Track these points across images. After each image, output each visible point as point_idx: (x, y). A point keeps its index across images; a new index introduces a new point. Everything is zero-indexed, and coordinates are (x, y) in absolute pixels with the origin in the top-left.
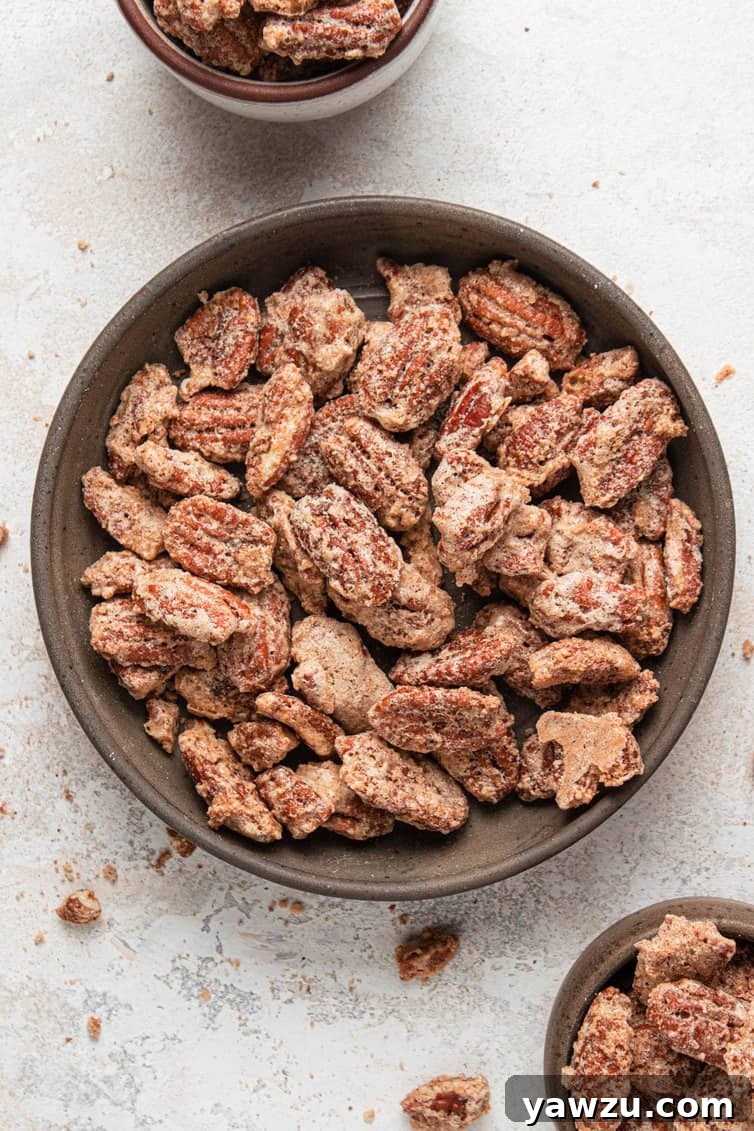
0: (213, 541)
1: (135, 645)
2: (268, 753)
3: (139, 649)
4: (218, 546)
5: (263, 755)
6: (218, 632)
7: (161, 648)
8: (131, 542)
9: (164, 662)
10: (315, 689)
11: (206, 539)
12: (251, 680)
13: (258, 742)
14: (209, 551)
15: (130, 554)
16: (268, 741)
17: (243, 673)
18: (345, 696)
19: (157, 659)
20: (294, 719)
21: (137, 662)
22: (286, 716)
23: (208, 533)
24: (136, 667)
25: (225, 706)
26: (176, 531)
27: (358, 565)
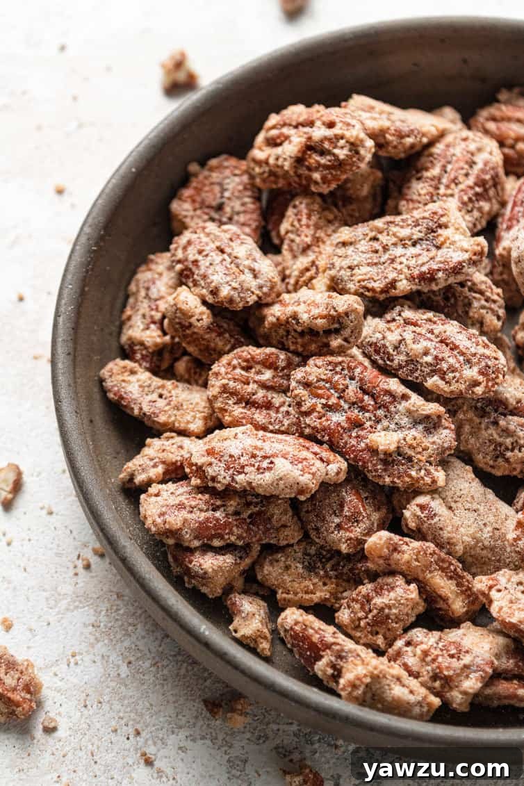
0: (270, 395)
1: (203, 516)
2: (394, 611)
3: (207, 519)
4: (277, 399)
5: (388, 617)
6: (305, 479)
7: (234, 518)
8: (173, 418)
9: (240, 537)
10: (436, 519)
11: (261, 394)
12: (351, 532)
13: (379, 601)
14: (268, 405)
15: (174, 434)
16: (392, 595)
17: (339, 527)
18: (472, 531)
19: (231, 533)
20: (417, 560)
21: (208, 540)
22: (406, 557)
23: (263, 386)
24: (206, 548)
25: (325, 584)
26: (225, 389)
27: (455, 352)
